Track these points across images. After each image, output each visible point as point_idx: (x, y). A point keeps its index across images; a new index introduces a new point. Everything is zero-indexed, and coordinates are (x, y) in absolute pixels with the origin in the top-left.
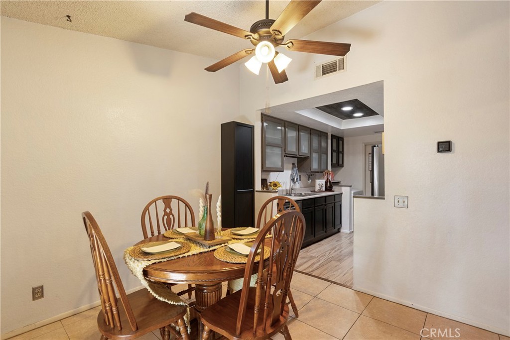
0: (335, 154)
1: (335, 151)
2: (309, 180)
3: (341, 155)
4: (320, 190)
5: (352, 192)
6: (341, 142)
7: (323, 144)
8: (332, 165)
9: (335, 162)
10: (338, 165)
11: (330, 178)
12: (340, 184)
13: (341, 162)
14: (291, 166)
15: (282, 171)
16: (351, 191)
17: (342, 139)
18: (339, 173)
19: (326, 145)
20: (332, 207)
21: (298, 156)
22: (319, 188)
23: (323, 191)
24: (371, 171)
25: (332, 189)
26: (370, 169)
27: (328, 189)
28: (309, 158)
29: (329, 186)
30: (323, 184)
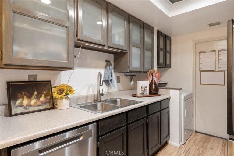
0: (161, 53)
1: (161, 50)
2: (131, 81)
3: (168, 55)
4: (143, 93)
5: (183, 96)
6: (168, 41)
7: (147, 39)
8: (158, 64)
9: (161, 61)
10: (165, 66)
11: (156, 80)
12: (167, 86)
13: (168, 62)
15: (70, 69)
16: (180, 94)
17: (170, 38)
18: (165, 74)
19: (151, 41)
20: (158, 117)
21: (106, 48)
22: (142, 92)
23: (146, 95)
24: (201, 71)
25: (159, 93)
26: (200, 70)
27: (153, 93)
28: (127, 53)
29: (154, 89)
30: (146, 87)
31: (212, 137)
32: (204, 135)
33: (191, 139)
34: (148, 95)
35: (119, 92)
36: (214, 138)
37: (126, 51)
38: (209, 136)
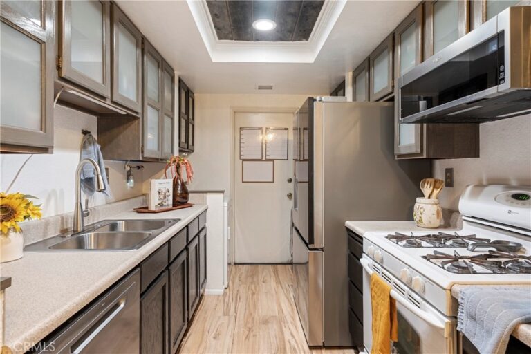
0: (184, 124)
1: (183, 116)
4: (161, 205)
5: (226, 204)
6: (191, 101)
8: (179, 144)
9: (183, 138)
10: (188, 148)
13: (191, 141)
14: (79, 137)
20: (197, 246)
22: (160, 202)
23: (166, 208)
24: (244, 160)
25: (189, 202)
26: (242, 157)
27: (179, 202)
28: (138, 118)
29: (181, 194)
30: (168, 191)
31: (259, 266)
32: (247, 266)
33: (233, 277)
34: (171, 207)
35: (108, 205)
36: (262, 266)
37: (137, 113)
38: (253, 267)
